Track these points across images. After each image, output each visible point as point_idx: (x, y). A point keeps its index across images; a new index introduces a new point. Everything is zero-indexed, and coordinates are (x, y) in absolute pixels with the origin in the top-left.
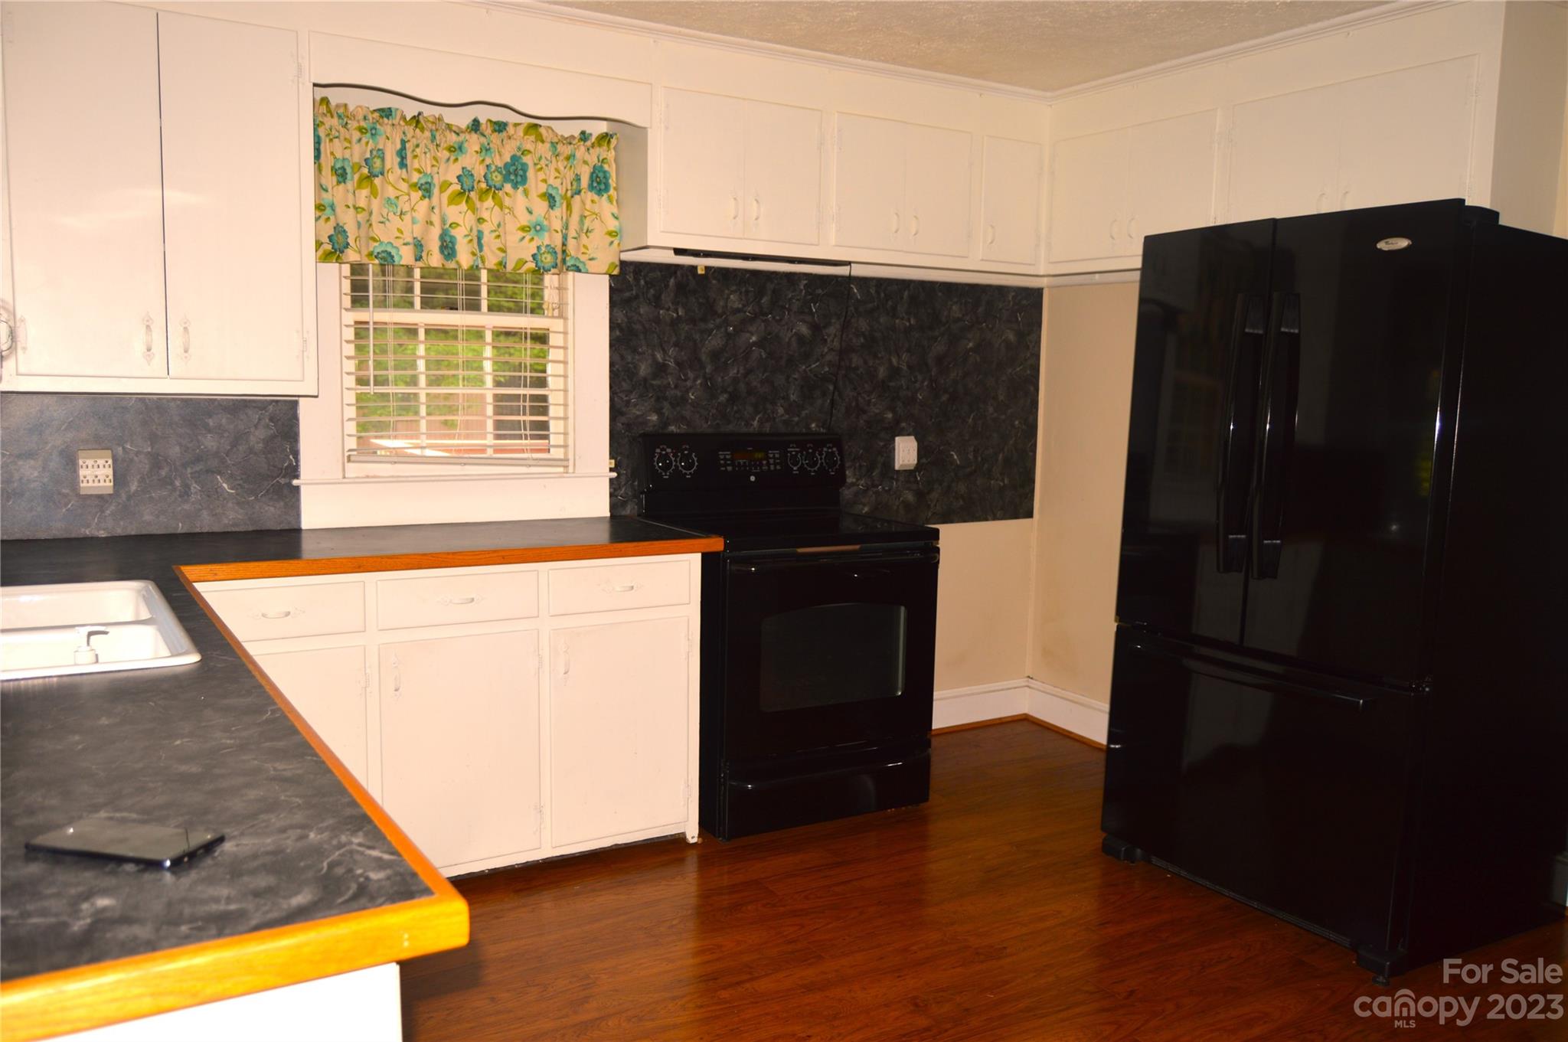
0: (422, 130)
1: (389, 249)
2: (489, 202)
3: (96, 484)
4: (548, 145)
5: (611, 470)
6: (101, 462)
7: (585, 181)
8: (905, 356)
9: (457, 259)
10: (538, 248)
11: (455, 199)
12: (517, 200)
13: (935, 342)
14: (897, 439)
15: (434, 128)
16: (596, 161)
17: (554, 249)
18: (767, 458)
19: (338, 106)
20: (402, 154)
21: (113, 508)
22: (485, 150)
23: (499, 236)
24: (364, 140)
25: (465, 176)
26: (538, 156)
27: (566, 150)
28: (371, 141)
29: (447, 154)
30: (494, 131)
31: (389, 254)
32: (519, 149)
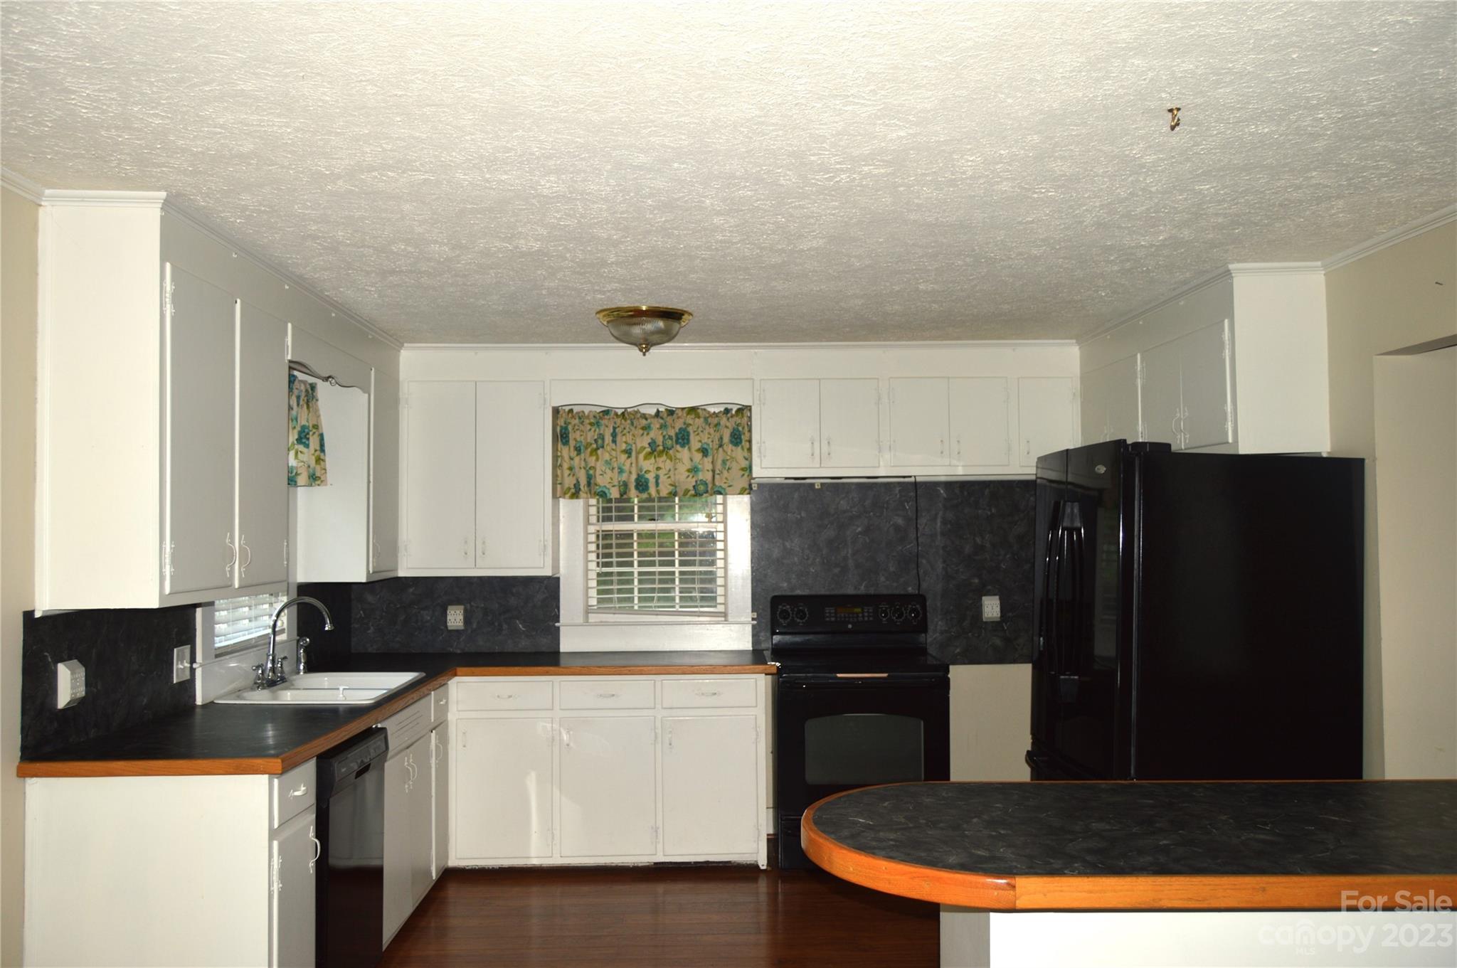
0: (626, 420)
1: (604, 489)
2: (664, 457)
3: (455, 624)
4: (702, 420)
5: (753, 619)
6: (458, 612)
7: (726, 439)
8: (987, 536)
9: (649, 491)
10: (696, 482)
11: (646, 457)
12: (684, 454)
13: (1015, 525)
14: (984, 598)
15: (633, 417)
16: (734, 425)
17: (705, 482)
18: (863, 612)
19: (577, 413)
20: (614, 435)
21: (464, 637)
22: (663, 427)
23: (669, 477)
24: (593, 429)
25: (653, 444)
26: (697, 426)
27: (715, 421)
28: (597, 430)
29: (641, 432)
30: (668, 415)
31: (604, 492)
32: (685, 423)
